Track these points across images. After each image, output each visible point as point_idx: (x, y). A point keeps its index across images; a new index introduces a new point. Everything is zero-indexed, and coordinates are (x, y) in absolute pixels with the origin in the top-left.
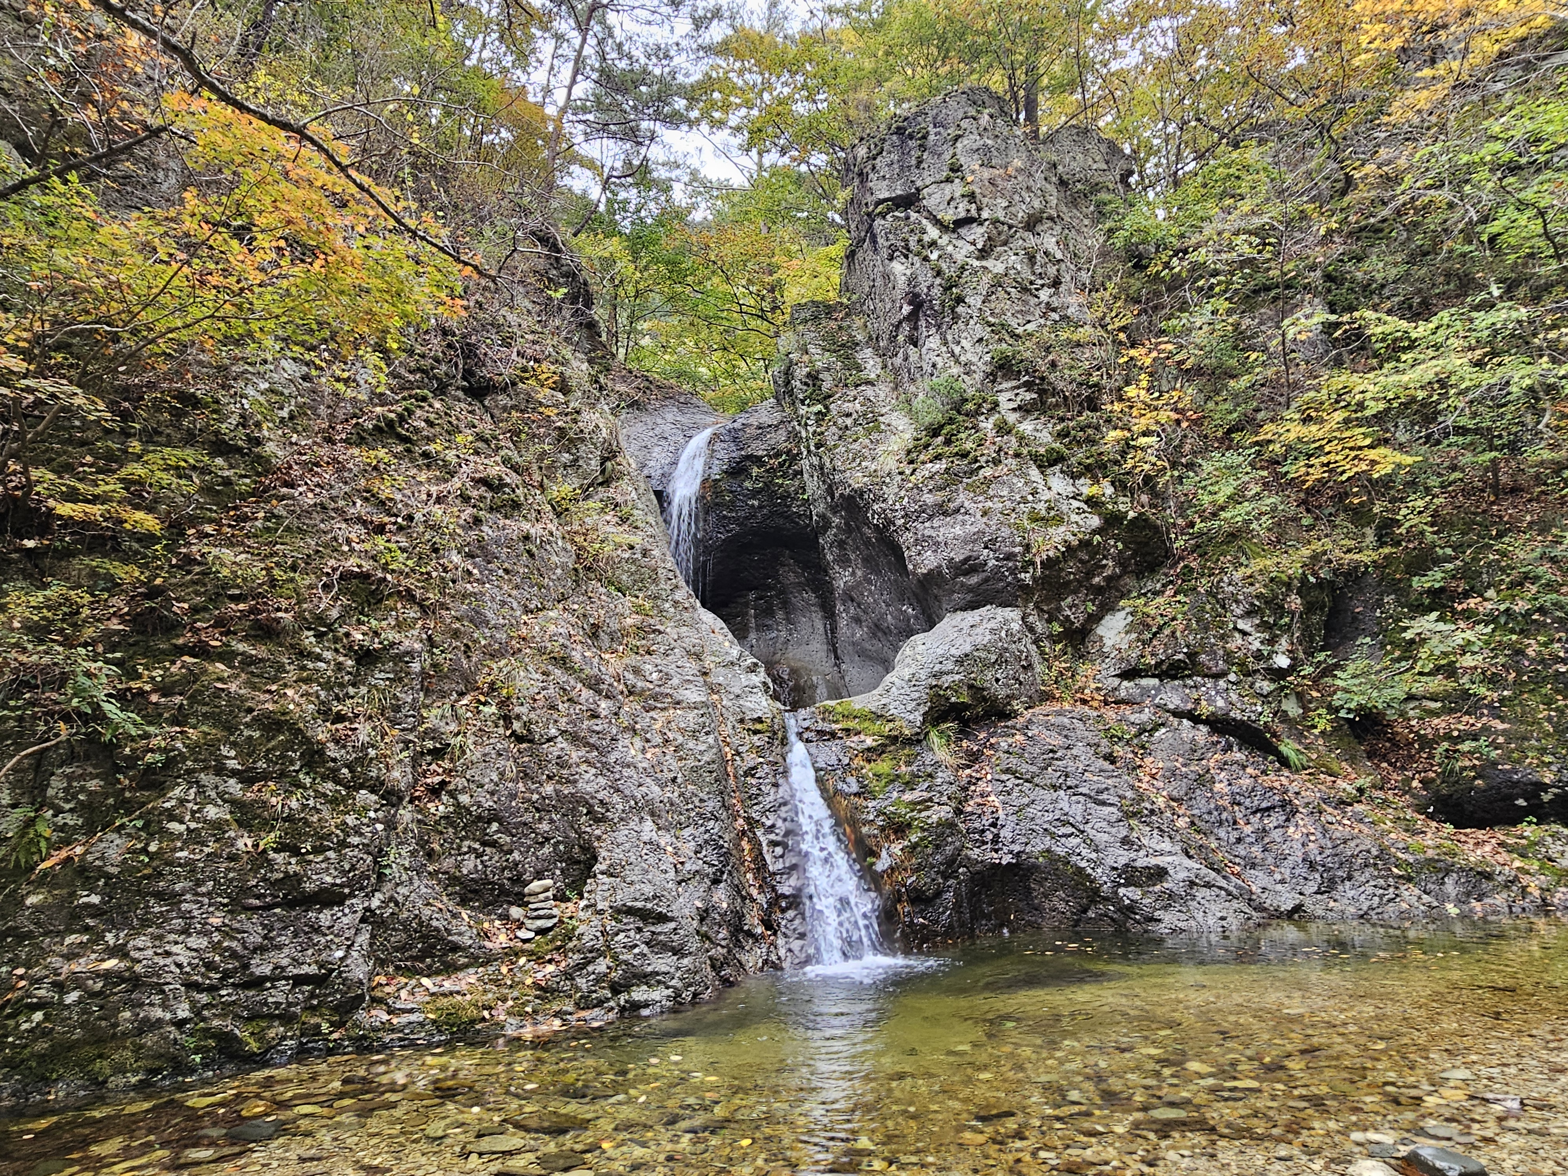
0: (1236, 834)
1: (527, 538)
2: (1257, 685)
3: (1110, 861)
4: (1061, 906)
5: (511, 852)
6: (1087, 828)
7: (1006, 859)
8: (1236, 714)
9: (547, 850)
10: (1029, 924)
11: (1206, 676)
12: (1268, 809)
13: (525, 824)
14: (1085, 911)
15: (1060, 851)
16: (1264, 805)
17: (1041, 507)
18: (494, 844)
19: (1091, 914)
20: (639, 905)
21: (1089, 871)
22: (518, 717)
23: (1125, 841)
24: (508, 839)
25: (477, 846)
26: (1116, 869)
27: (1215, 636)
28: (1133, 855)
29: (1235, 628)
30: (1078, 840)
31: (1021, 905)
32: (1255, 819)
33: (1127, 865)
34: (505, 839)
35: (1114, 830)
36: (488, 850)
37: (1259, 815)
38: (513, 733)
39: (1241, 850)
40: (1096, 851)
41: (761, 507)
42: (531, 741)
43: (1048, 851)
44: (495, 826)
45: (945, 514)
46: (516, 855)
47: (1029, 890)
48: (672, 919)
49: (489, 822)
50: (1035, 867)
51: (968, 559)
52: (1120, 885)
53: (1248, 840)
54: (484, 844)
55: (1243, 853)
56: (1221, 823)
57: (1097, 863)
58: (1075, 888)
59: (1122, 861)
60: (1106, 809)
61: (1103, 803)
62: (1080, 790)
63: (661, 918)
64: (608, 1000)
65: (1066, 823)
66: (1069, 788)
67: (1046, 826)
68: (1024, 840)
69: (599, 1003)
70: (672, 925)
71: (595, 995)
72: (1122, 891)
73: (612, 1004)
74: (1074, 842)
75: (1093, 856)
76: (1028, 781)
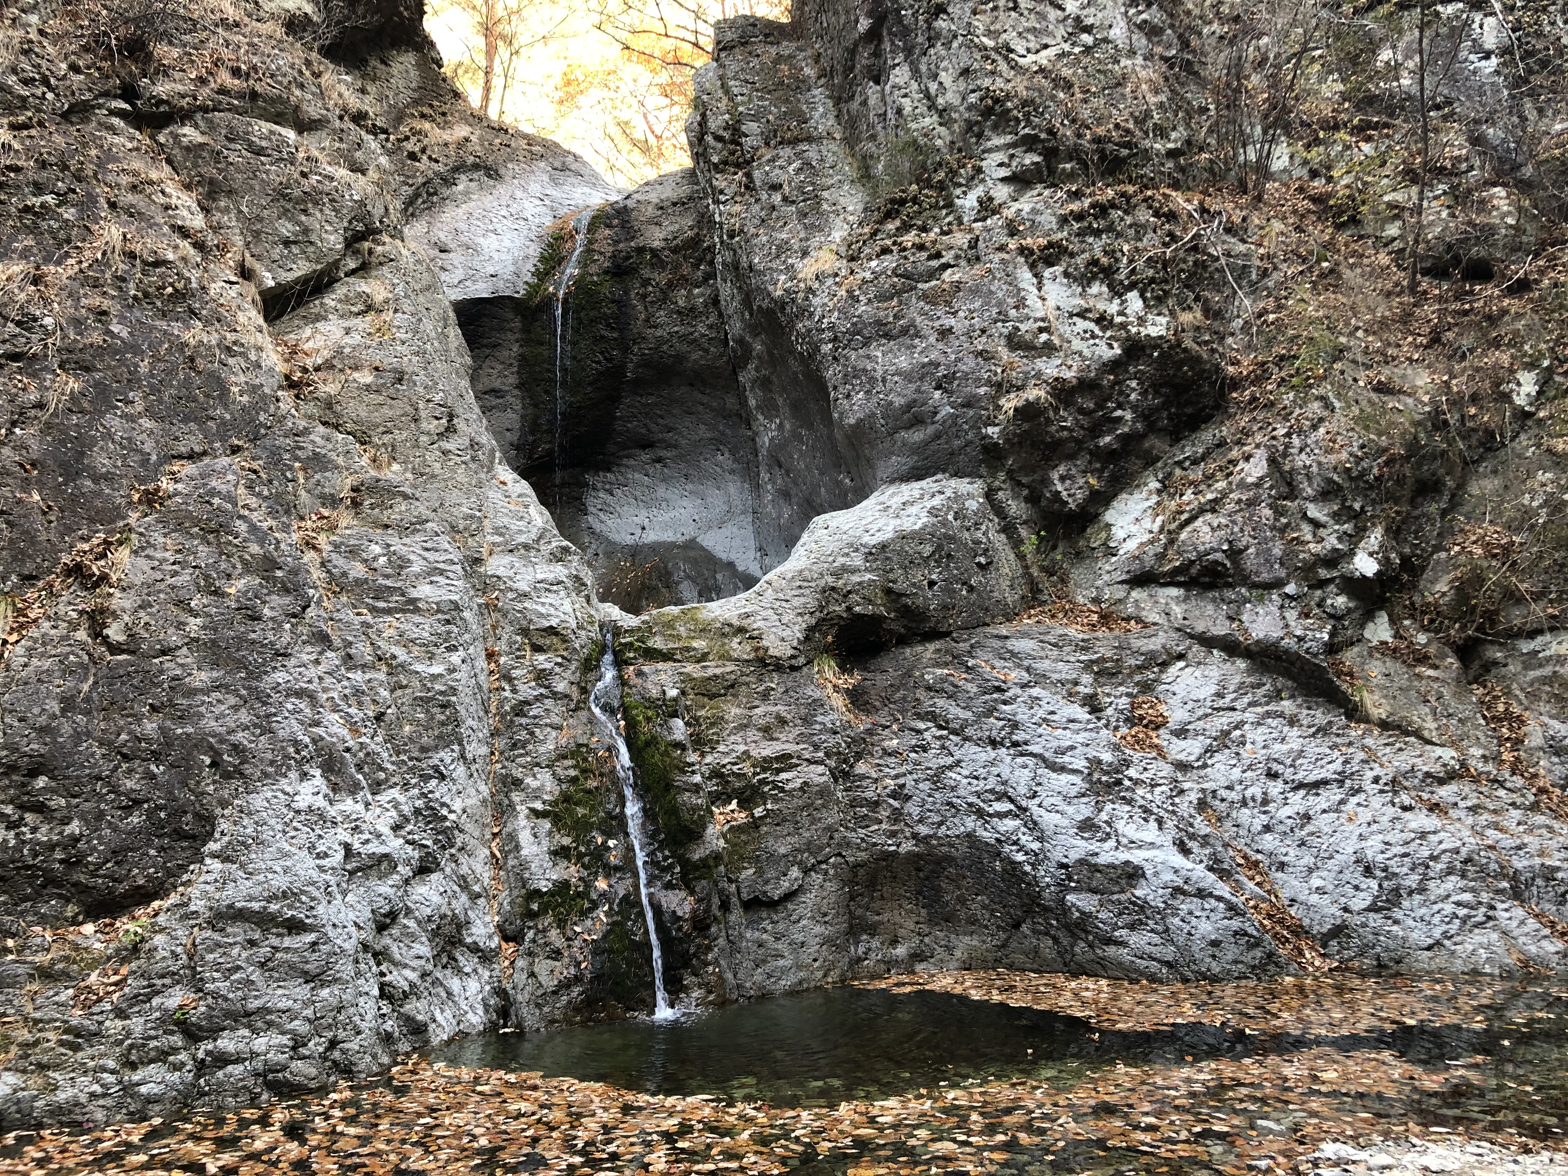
0: (1265, 819)
2: (1329, 601)
3: (1057, 855)
4: (982, 916)
5: (66, 821)
6: (1032, 804)
7: (907, 847)
8: (1290, 644)
9: (137, 818)
11: (1254, 586)
12: (1317, 784)
14: (1016, 925)
15: (987, 836)
16: (1312, 778)
17: (1029, 327)
18: (40, 808)
19: (1025, 929)
21: (1027, 868)
23: (1087, 826)
24: (64, 801)
26: (1066, 866)
28: (1094, 846)
29: (1304, 517)
30: (1018, 822)
32: (1296, 798)
33: (1082, 861)
34: (59, 801)
35: (1070, 810)
37: (1302, 792)
39: (1269, 842)
40: (1041, 839)
43: (971, 836)
44: (42, 781)
45: (888, 336)
47: (938, 893)
48: (312, 929)
50: (949, 859)
51: (911, 403)
52: (1068, 890)
53: (1282, 828)
56: (1244, 803)
57: (1040, 857)
58: (1004, 892)
59: (1077, 854)
60: (1065, 778)
61: (1062, 769)
62: (1030, 748)
63: (295, 927)
64: (175, 1050)
65: (1002, 796)
66: (1015, 744)
67: (972, 799)
68: (937, 819)
69: (162, 1056)
70: (310, 937)
71: (153, 1044)
72: (1070, 898)
73: (183, 1056)
74: (1010, 824)
75: (1035, 846)
76: (955, 732)
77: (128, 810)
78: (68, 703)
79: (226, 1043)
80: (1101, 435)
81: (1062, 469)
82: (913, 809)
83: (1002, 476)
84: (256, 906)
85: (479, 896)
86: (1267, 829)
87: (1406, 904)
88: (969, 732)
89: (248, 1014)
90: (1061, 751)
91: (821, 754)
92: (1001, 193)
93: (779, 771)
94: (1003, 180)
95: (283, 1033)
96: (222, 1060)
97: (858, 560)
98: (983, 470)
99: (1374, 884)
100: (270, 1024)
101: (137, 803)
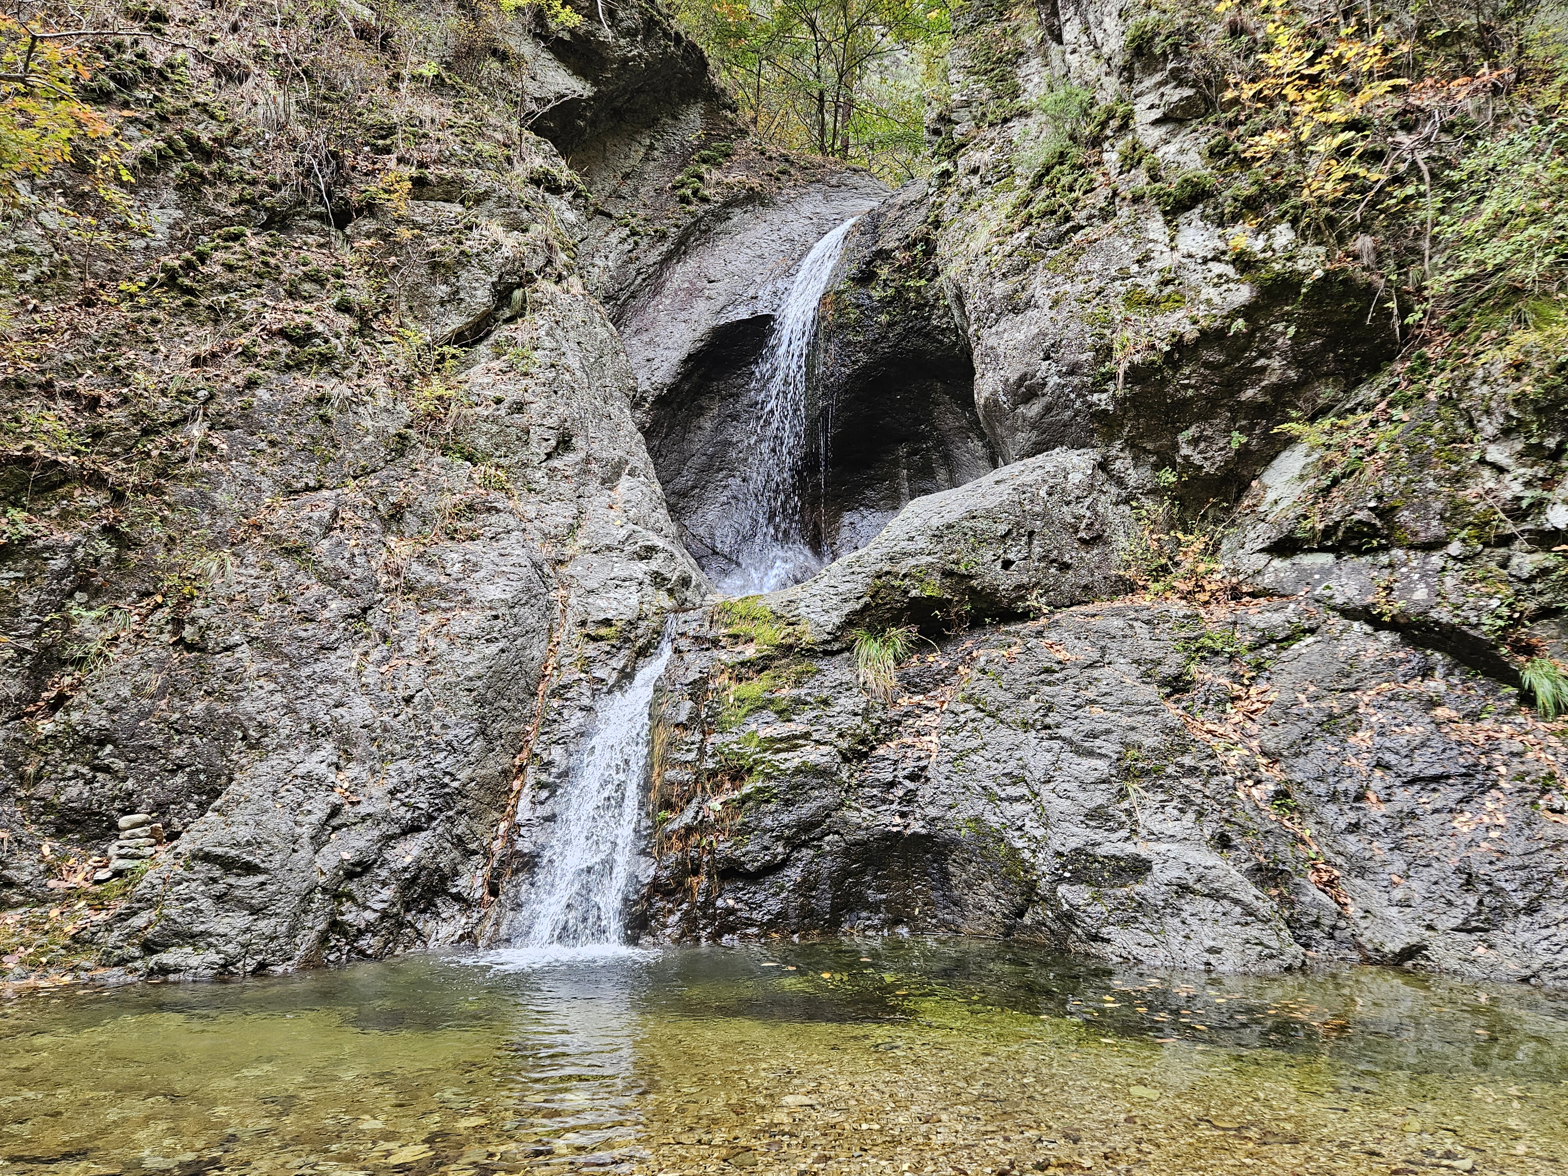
0: (1352, 817)
1: (322, 400)
2: (1515, 561)
3: (1055, 844)
4: (990, 903)
5: (125, 779)
6: (1045, 791)
7: (916, 827)
8: (1443, 615)
9: (180, 779)
10: (944, 923)
11: (1412, 547)
12: (1437, 779)
13: (152, 748)
14: (1021, 915)
15: (993, 820)
16: (1431, 772)
17: (1150, 283)
18: (107, 769)
19: (1027, 920)
20: (223, 850)
21: (1026, 855)
22: (193, 621)
23: (1098, 816)
24: (122, 765)
25: (85, 770)
26: (1060, 854)
27: (1437, 479)
29: (1482, 461)
30: (1029, 807)
31: (934, 895)
32: (1402, 794)
33: (1078, 851)
34: (119, 764)
35: (1081, 796)
36: (100, 776)
37: (1417, 787)
38: (182, 640)
39: (1352, 843)
40: (1046, 825)
41: (891, 325)
42: (203, 650)
43: (977, 820)
44: (109, 748)
45: (1016, 311)
46: (130, 784)
47: (946, 876)
48: (266, 871)
49: (102, 744)
50: (955, 843)
52: (1061, 880)
53: (1372, 829)
54: (95, 768)
55: (1352, 849)
56: (1333, 797)
57: (1038, 845)
58: (1006, 879)
59: (1073, 843)
60: (1088, 763)
61: (1090, 754)
62: (1064, 732)
63: (250, 869)
64: (135, 959)
65: (1016, 780)
66: (1047, 727)
67: (987, 783)
68: (949, 801)
69: (122, 962)
70: (261, 878)
71: (119, 952)
72: (1062, 889)
73: (138, 964)
74: (1019, 808)
75: (1039, 833)
76: (991, 715)
77: (173, 772)
79: (168, 958)
80: (1242, 388)
81: (1192, 431)
82: (926, 791)
83: (1118, 444)
84: (219, 851)
85: (474, 852)
86: (1354, 828)
87: (1509, 925)
88: (1003, 714)
89: (193, 936)
90: (1093, 735)
91: (834, 735)
92: (1151, 136)
93: (779, 751)
94: (1156, 123)
95: (218, 953)
96: (164, 970)
97: (921, 543)
98: (1096, 439)
99: (1472, 900)
100: (210, 945)
101: (180, 767)
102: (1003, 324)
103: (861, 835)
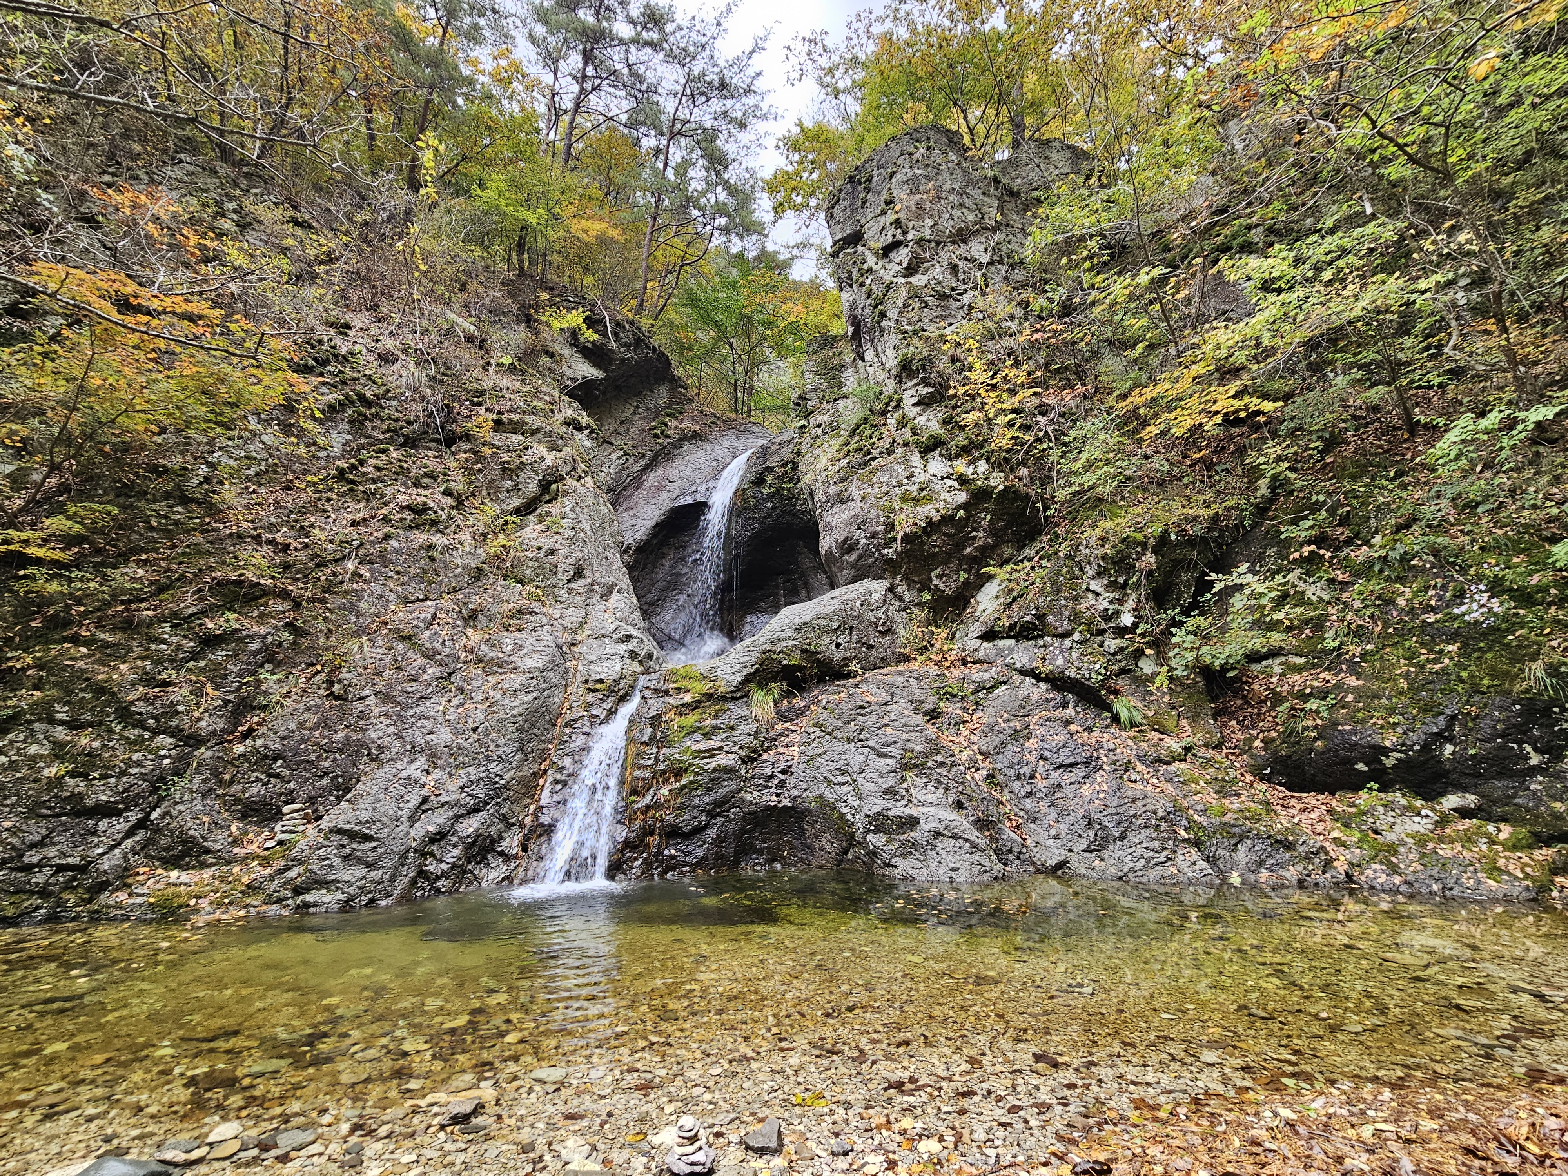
0: (1028, 788)
1: (431, 547)
2: (1106, 644)
3: (866, 810)
4: (828, 847)
5: (289, 782)
6: (860, 778)
7: (786, 802)
8: (1072, 673)
9: (325, 781)
10: (802, 860)
11: (1054, 636)
12: (1071, 765)
13: (308, 762)
14: (845, 853)
15: (830, 797)
16: (1068, 761)
17: (914, 489)
18: (277, 776)
19: (850, 856)
20: (348, 827)
21: (849, 817)
23: (889, 792)
24: (288, 773)
25: (263, 777)
26: (868, 816)
27: (1066, 599)
28: (890, 804)
29: (1088, 589)
30: (850, 788)
31: (795, 843)
32: (1054, 775)
33: (878, 814)
34: (286, 772)
35: (880, 781)
36: (273, 780)
37: (1061, 770)
38: (332, 693)
39: (1029, 804)
40: (860, 799)
41: (774, 508)
42: (344, 699)
43: (821, 797)
44: (280, 762)
45: (842, 502)
46: (292, 785)
47: (803, 831)
48: (378, 839)
49: (275, 759)
50: (808, 811)
51: (846, 539)
52: (869, 831)
53: (1038, 794)
54: (270, 775)
55: (1029, 807)
56: (1018, 777)
57: (856, 810)
58: (837, 832)
59: (876, 809)
60: (884, 761)
61: (885, 756)
62: (870, 743)
63: (368, 838)
64: (287, 899)
65: (843, 772)
66: (861, 741)
67: (827, 774)
68: (805, 786)
69: (279, 901)
70: (375, 844)
71: (277, 894)
72: (869, 837)
74: (845, 789)
75: (856, 804)
76: (829, 734)
77: (321, 777)
78: (301, 725)
79: (309, 897)
80: (965, 547)
81: (939, 571)
82: (791, 781)
83: (899, 577)
85: (513, 825)
86: (1029, 794)
87: (1111, 847)
88: (835, 733)
89: (327, 883)
90: (887, 745)
91: (737, 747)
92: (913, 412)
93: (703, 758)
94: (915, 405)
95: (343, 893)
96: (306, 905)
97: (789, 633)
98: (887, 574)
99: (1091, 834)
100: (338, 888)
101: (326, 774)
102: (835, 510)
103: (753, 808)
